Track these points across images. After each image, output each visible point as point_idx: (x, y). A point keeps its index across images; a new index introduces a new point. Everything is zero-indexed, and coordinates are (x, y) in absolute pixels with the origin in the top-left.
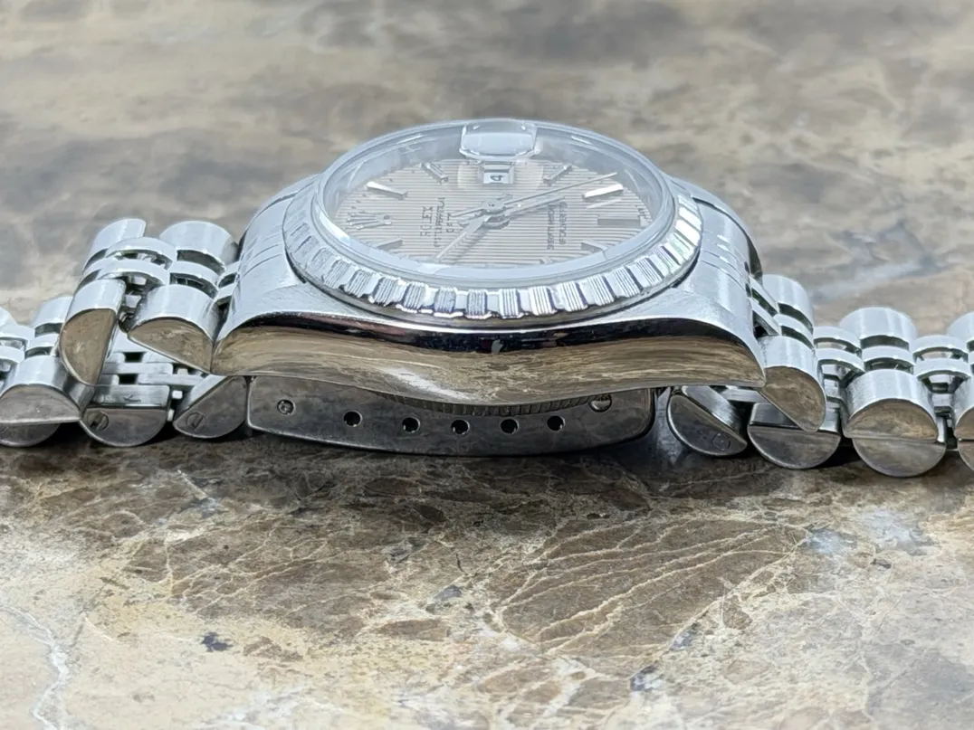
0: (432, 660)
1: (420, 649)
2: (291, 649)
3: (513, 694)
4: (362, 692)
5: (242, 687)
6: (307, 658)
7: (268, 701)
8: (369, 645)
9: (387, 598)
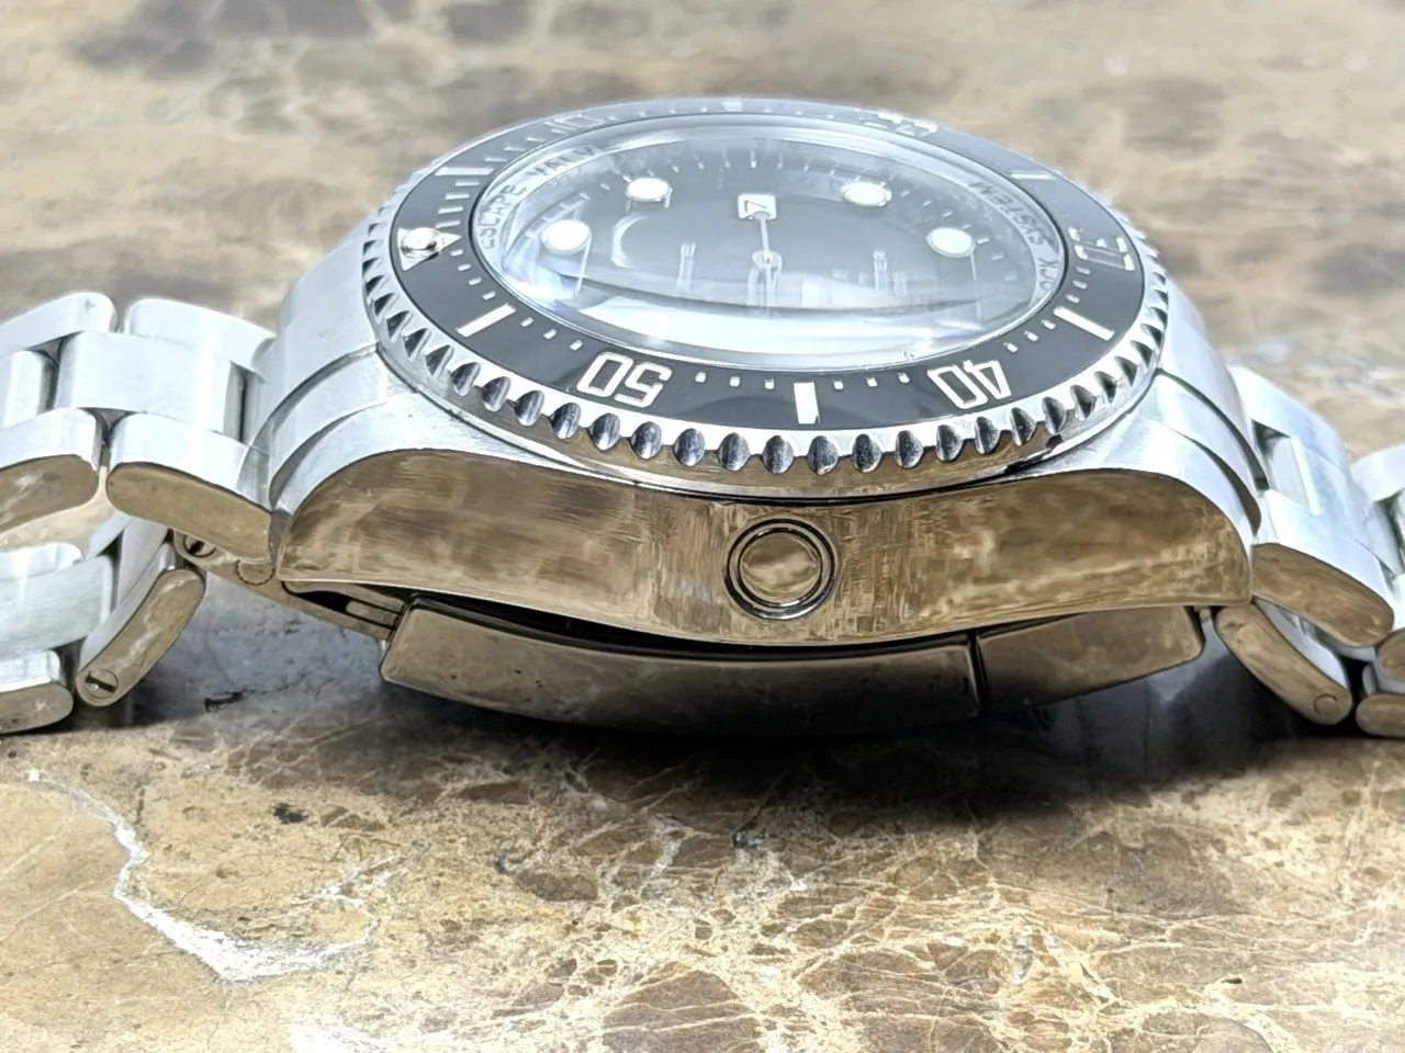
0: (522, 824)
1: (505, 813)
2: (371, 819)
3: (613, 856)
4: (455, 860)
5: (328, 858)
6: (389, 826)
7: (360, 873)
8: (451, 810)
9: (460, 761)
